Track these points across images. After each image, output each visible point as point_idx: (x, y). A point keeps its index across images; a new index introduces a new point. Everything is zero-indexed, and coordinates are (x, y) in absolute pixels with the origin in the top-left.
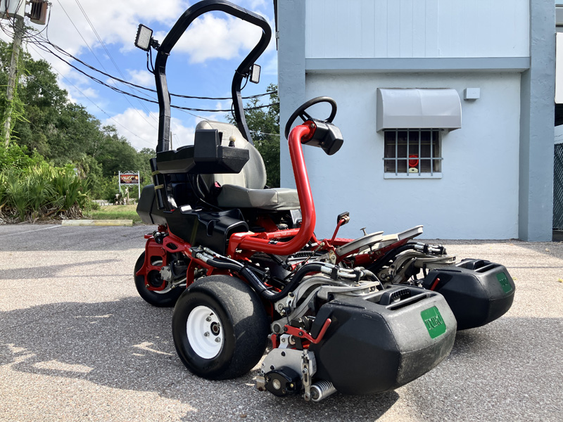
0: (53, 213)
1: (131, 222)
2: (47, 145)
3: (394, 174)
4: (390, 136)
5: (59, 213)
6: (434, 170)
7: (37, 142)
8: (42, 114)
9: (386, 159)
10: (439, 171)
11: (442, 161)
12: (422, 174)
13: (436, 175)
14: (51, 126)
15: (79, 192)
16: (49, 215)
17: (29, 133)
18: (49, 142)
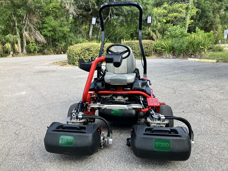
0: (189, 55)
1: (215, 61)
2: (219, 19)
5: (191, 55)
7: (215, 18)
8: (217, 6)
14: (222, 10)
15: (201, 46)
16: (188, 56)
17: (211, 15)
18: (220, 18)
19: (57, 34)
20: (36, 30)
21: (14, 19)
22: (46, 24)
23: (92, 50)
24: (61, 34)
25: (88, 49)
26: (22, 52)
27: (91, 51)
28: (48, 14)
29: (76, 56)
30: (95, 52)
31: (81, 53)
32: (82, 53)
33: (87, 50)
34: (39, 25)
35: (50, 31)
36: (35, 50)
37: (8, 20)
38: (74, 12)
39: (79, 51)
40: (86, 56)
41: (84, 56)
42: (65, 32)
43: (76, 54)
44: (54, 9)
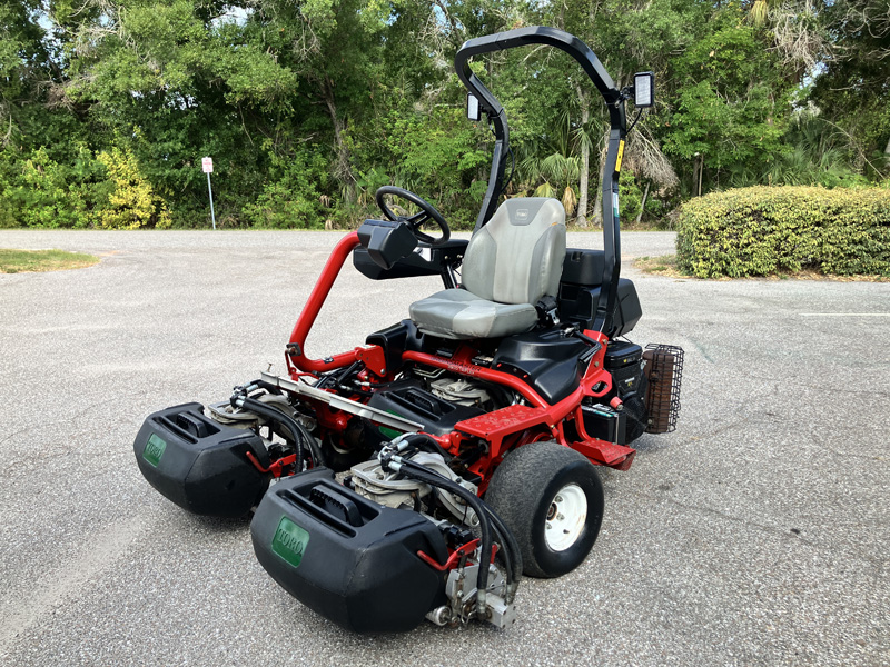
19: (724, 151)
20: (646, 136)
21: (582, 99)
22: (682, 112)
23: (777, 216)
24: (740, 151)
25: (757, 214)
26: (588, 215)
27: (772, 221)
28: (700, 73)
29: (700, 239)
30: (793, 226)
31: (723, 229)
32: (729, 229)
33: (751, 218)
34: (662, 117)
35: (694, 139)
36: (631, 209)
37: (558, 105)
38: (809, 57)
39: (714, 220)
40: (746, 242)
41: (735, 242)
42: (759, 143)
43: (701, 231)
44: (726, 54)
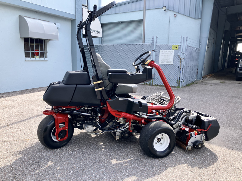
3: (30, 58)
4: (26, 40)
6: (45, 57)
9: (26, 51)
10: (47, 58)
11: (48, 53)
12: (41, 59)
13: (46, 59)
